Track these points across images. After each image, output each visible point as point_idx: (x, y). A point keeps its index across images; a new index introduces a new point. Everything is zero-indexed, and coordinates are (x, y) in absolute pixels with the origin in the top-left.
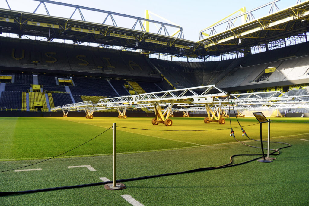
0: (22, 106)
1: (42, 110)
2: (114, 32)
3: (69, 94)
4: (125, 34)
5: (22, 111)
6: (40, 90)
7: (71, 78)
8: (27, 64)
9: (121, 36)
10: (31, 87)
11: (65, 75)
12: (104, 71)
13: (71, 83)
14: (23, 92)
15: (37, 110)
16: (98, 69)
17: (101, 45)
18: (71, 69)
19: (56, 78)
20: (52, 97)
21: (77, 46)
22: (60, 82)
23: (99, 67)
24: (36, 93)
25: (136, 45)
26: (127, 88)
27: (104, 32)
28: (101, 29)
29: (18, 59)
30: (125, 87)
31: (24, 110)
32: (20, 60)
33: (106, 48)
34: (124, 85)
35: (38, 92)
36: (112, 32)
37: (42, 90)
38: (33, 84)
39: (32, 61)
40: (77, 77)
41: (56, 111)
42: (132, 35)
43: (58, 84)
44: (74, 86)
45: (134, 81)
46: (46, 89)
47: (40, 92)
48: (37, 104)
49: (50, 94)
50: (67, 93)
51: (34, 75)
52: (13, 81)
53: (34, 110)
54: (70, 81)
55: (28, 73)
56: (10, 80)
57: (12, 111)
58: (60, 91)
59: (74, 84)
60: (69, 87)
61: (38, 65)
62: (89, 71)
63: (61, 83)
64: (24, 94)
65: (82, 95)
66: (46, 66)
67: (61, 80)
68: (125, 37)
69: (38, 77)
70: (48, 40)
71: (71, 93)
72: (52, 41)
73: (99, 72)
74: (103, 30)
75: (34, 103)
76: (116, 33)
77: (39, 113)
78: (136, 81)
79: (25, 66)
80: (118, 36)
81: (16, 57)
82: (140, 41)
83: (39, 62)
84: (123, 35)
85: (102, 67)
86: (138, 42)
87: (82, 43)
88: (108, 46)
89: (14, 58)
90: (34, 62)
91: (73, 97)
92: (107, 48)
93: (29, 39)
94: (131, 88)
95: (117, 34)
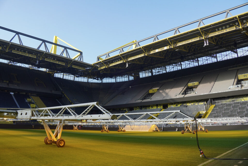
2: (16, 49)
4: (27, 52)
9: (23, 53)
12: (9, 85)
17: (10, 62)
23: (5, 81)
25: (36, 63)
26: (29, 102)
27: (6, 48)
28: (3, 45)
30: (28, 101)
34: (27, 99)
36: (14, 49)
42: (34, 54)
45: (37, 96)
68: (26, 54)
74: (5, 46)
76: (18, 50)
78: (39, 96)
80: (20, 53)
82: (41, 59)
84: (25, 53)
86: (38, 61)
94: (33, 101)
95: (19, 52)
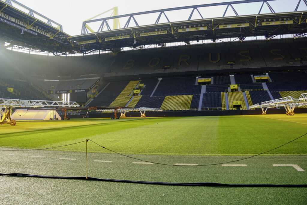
0: (221, 105)
1: (241, 108)
3: (266, 91)
5: (222, 110)
6: (237, 89)
7: (267, 74)
8: (224, 65)
10: (229, 87)
11: (261, 72)
12: (302, 63)
13: (267, 79)
14: (222, 92)
15: (235, 109)
16: (295, 61)
17: (297, 35)
18: (266, 65)
19: (252, 76)
20: (249, 95)
21: (270, 40)
22: (256, 80)
23: (296, 59)
24: (234, 93)
27: (297, 20)
28: (294, 17)
29: (215, 62)
31: (224, 109)
32: (217, 62)
33: (302, 37)
35: (235, 91)
37: (239, 89)
38: (230, 84)
39: (227, 62)
40: (273, 72)
41: (254, 109)
43: (254, 81)
44: (271, 82)
46: (243, 88)
47: (237, 91)
48: (236, 103)
49: (247, 92)
50: (264, 90)
51: (230, 76)
52: (212, 83)
53: (233, 109)
54: (266, 77)
55: (226, 74)
56: (209, 83)
57: (213, 111)
58: (257, 88)
59: (271, 81)
60: (266, 84)
61: (233, 65)
62: (285, 65)
63: (258, 81)
64: (223, 94)
65: (280, 91)
66: (241, 65)
67: (257, 77)
69: (235, 77)
70: (240, 40)
71: (268, 89)
72: (244, 40)
73: (298, 64)
74: (296, 18)
75: (233, 102)
77: (238, 111)
79: (222, 67)
81: (212, 61)
83: (234, 62)
85: (300, 59)
87: (274, 37)
88: (304, 35)
89: (212, 62)
90: (230, 62)
91: (271, 93)
92: (304, 36)
93: (222, 42)
